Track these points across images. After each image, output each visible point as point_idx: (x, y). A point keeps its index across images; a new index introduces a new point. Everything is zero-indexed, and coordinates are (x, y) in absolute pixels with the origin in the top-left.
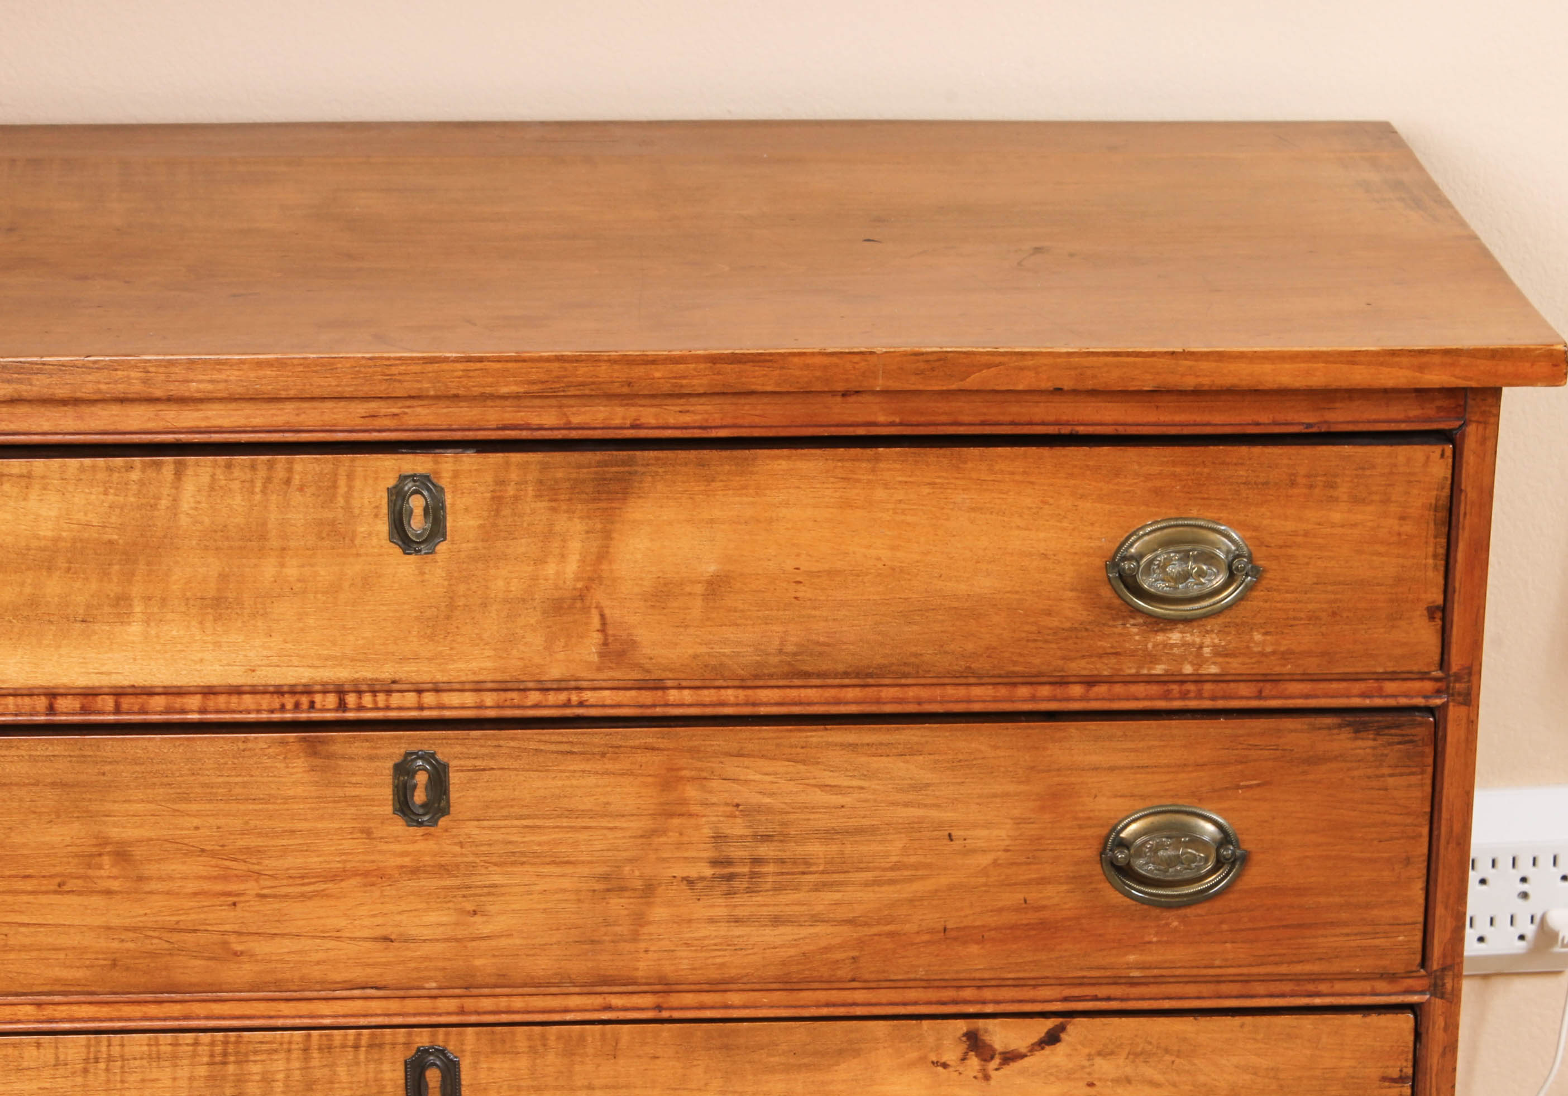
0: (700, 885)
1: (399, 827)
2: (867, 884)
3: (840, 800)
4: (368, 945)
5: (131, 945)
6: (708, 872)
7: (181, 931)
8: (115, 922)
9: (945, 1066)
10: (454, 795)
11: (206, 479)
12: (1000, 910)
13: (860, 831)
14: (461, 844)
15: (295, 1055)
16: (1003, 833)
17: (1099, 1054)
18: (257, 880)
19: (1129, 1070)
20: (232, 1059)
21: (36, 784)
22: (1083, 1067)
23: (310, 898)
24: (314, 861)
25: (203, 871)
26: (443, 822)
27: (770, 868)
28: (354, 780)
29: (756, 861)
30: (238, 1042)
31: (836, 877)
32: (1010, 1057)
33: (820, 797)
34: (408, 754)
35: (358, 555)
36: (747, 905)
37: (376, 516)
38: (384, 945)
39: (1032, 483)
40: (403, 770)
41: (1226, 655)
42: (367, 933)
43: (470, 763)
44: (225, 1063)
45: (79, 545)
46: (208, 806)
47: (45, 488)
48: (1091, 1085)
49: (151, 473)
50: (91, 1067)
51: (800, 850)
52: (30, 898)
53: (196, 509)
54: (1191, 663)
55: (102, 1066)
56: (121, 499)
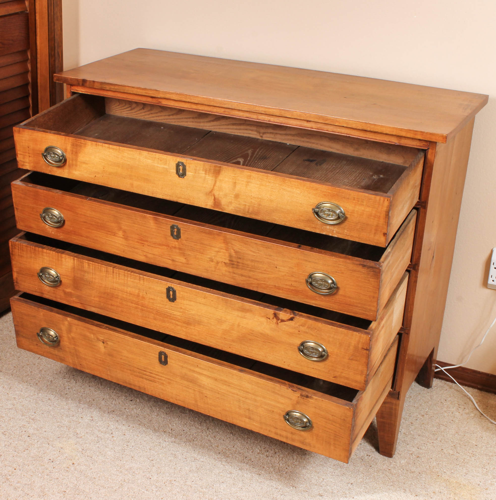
0: (227, 264)
1: (171, 238)
2: (260, 273)
3: (254, 254)
6: (229, 262)
9: (269, 319)
10: (181, 235)
12: (287, 285)
13: (258, 262)
14: (183, 245)
16: (287, 269)
17: (301, 325)
18: (147, 242)
19: (307, 331)
21: (110, 215)
22: (297, 327)
23: (156, 248)
24: (157, 241)
25: (138, 238)
26: (179, 240)
27: (241, 264)
28: (164, 227)
29: (238, 262)
31: (253, 270)
32: (282, 321)
33: (250, 253)
34: (173, 225)
36: (236, 271)
37: (174, 168)
40: (172, 228)
41: (339, 234)
43: (184, 229)
46: (138, 226)
48: (299, 331)
51: (246, 263)
52: (110, 236)
54: (331, 233)
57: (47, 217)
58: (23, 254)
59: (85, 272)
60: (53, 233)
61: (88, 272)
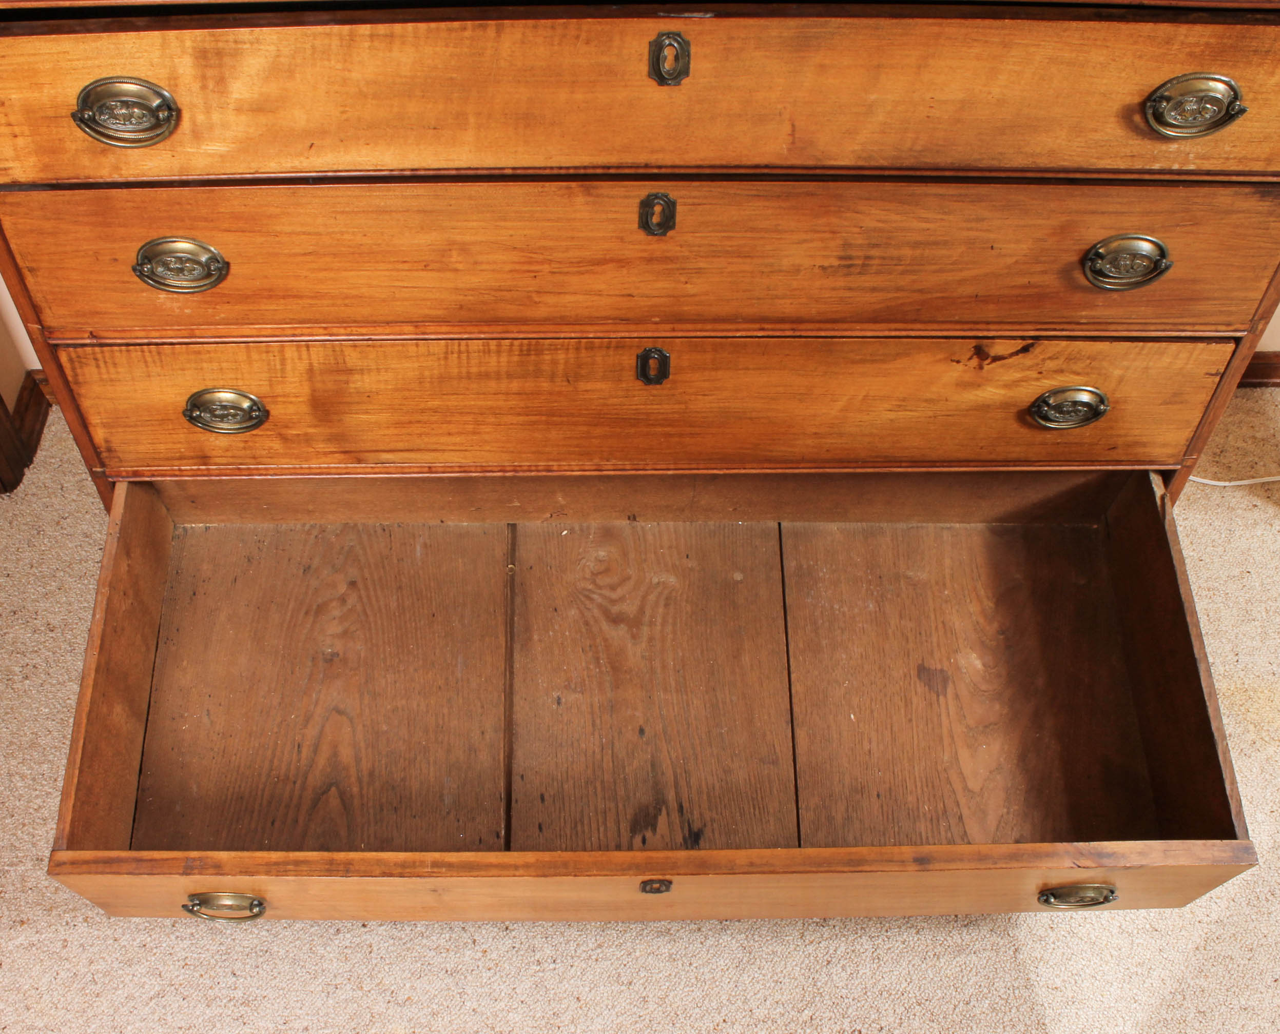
0: (830, 270)
1: (641, 236)
2: (935, 272)
3: (927, 226)
4: (618, 299)
5: (471, 298)
6: (836, 263)
7: (501, 290)
8: (461, 286)
9: (958, 362)
10: (678, 218)
11: (518, 36)
12: (1013, 287)
13: (936, 243)
14: (681, 246)
15: (571, 351)
16: (1025, 246)
17: (1049, 358)
18: (550, 264)
19: (1063, 366)
20: (533, 353)
21: (407, 211)
22: (1038, 365)
23: (583, 274)
24: (586, 254)
25: (516, 259)
26: (671, 233)
27: (876, 262)
28: (613, 209)
29: (868, 258)
30: (536, 345)
31: (916, 268)
32: (997, 359)
33: (915, 224)
34: (649, 196)
35: (626, 86)
36: (857, 281)
37: (641, 60)
38: (629, 298)
39: (1107, 47)
40: (646, 205)
41: (1203, 159)
42: (617, 292)
43: (690, 201)
44: (529, 355)
45: (429, 81)
46: (519, 224)
47: (403, 43)
48: (1041, 373)
49: (480, 33)
50: (450, 356)
51: (896, 253)
52: (408, 273)
53: (511, 56)
54: (1180, 163)
55: (456, 355)
56: (458, 50)
57: (160, 269)
58: (118, 373)
59: (350, 371)
60: (187, 311)
61: (362, 370)
